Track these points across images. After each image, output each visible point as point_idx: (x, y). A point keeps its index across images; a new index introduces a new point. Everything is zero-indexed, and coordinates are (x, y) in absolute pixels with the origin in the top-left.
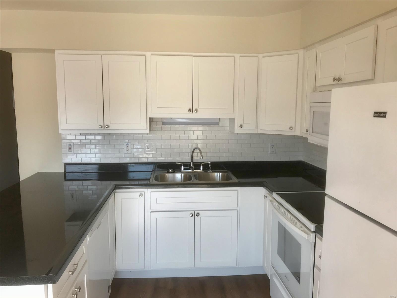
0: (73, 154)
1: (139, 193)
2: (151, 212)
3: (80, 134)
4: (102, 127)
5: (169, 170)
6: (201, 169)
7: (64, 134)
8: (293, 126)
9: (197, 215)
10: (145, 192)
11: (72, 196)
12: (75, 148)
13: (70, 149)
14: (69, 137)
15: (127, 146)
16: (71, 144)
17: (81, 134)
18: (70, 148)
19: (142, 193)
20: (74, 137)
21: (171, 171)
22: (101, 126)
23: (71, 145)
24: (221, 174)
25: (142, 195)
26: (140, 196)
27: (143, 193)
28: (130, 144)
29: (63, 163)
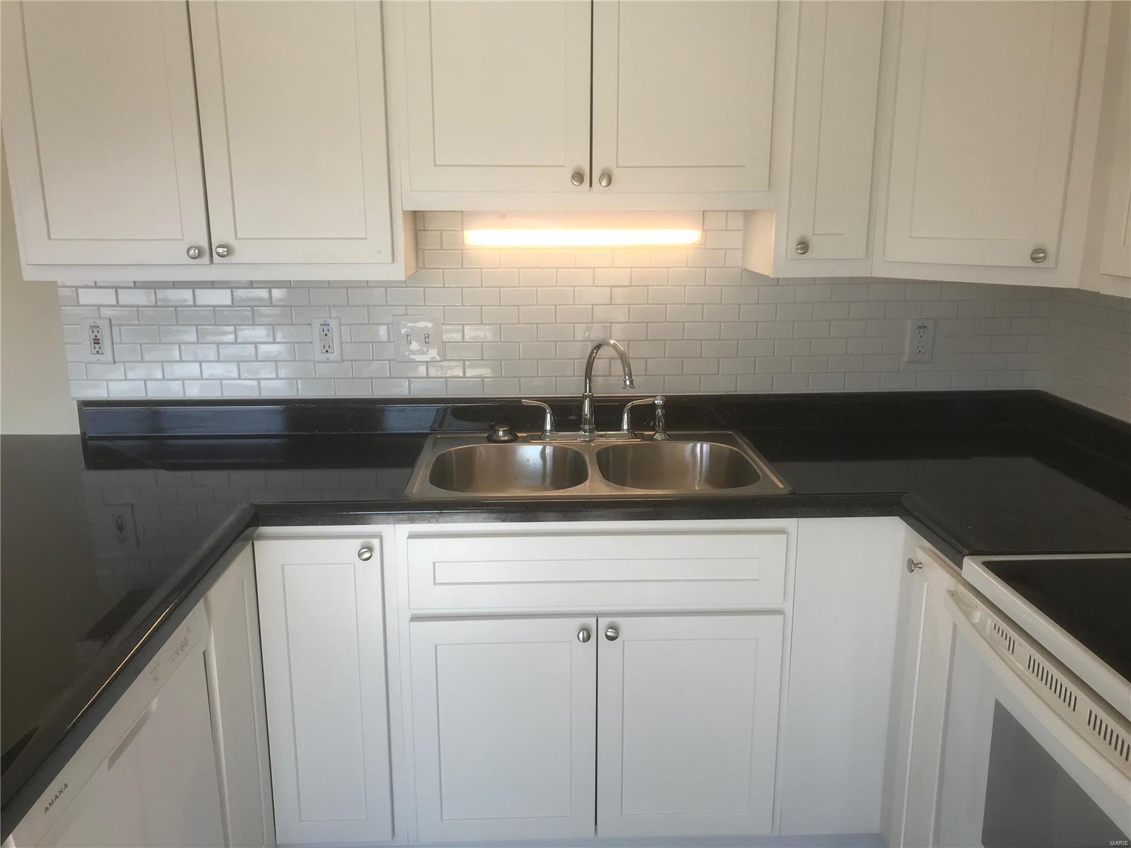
0: (110, 364)
1: (357, 544)
2: (415, 618)
3: (135, 282)
4: (200, 254)
5: (496, 432)
6: (625, 427)
7: (68, 284)
8: (1051, 248)
9: (609, 634)
10: (384, 535)
11: (121, 528)
12: (116, 340)
13: (97, 346)
14: (87, 297)
15: (326, 332)
16: (99, 322)
17: (138, 284)
18: (96, 341)
19: (370, 540)
20: (108, 297)
21: (501, 433)
22: (196, 248)
23: (98, 327)
24: (706, 447)
25: (370, 549)
26: (360, 555)
27: (375, 543)
28: (334, 324)
29: (73, 398)
